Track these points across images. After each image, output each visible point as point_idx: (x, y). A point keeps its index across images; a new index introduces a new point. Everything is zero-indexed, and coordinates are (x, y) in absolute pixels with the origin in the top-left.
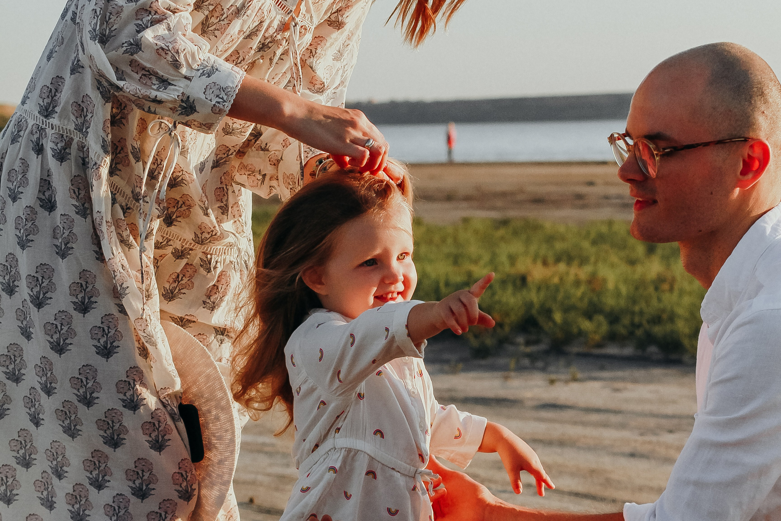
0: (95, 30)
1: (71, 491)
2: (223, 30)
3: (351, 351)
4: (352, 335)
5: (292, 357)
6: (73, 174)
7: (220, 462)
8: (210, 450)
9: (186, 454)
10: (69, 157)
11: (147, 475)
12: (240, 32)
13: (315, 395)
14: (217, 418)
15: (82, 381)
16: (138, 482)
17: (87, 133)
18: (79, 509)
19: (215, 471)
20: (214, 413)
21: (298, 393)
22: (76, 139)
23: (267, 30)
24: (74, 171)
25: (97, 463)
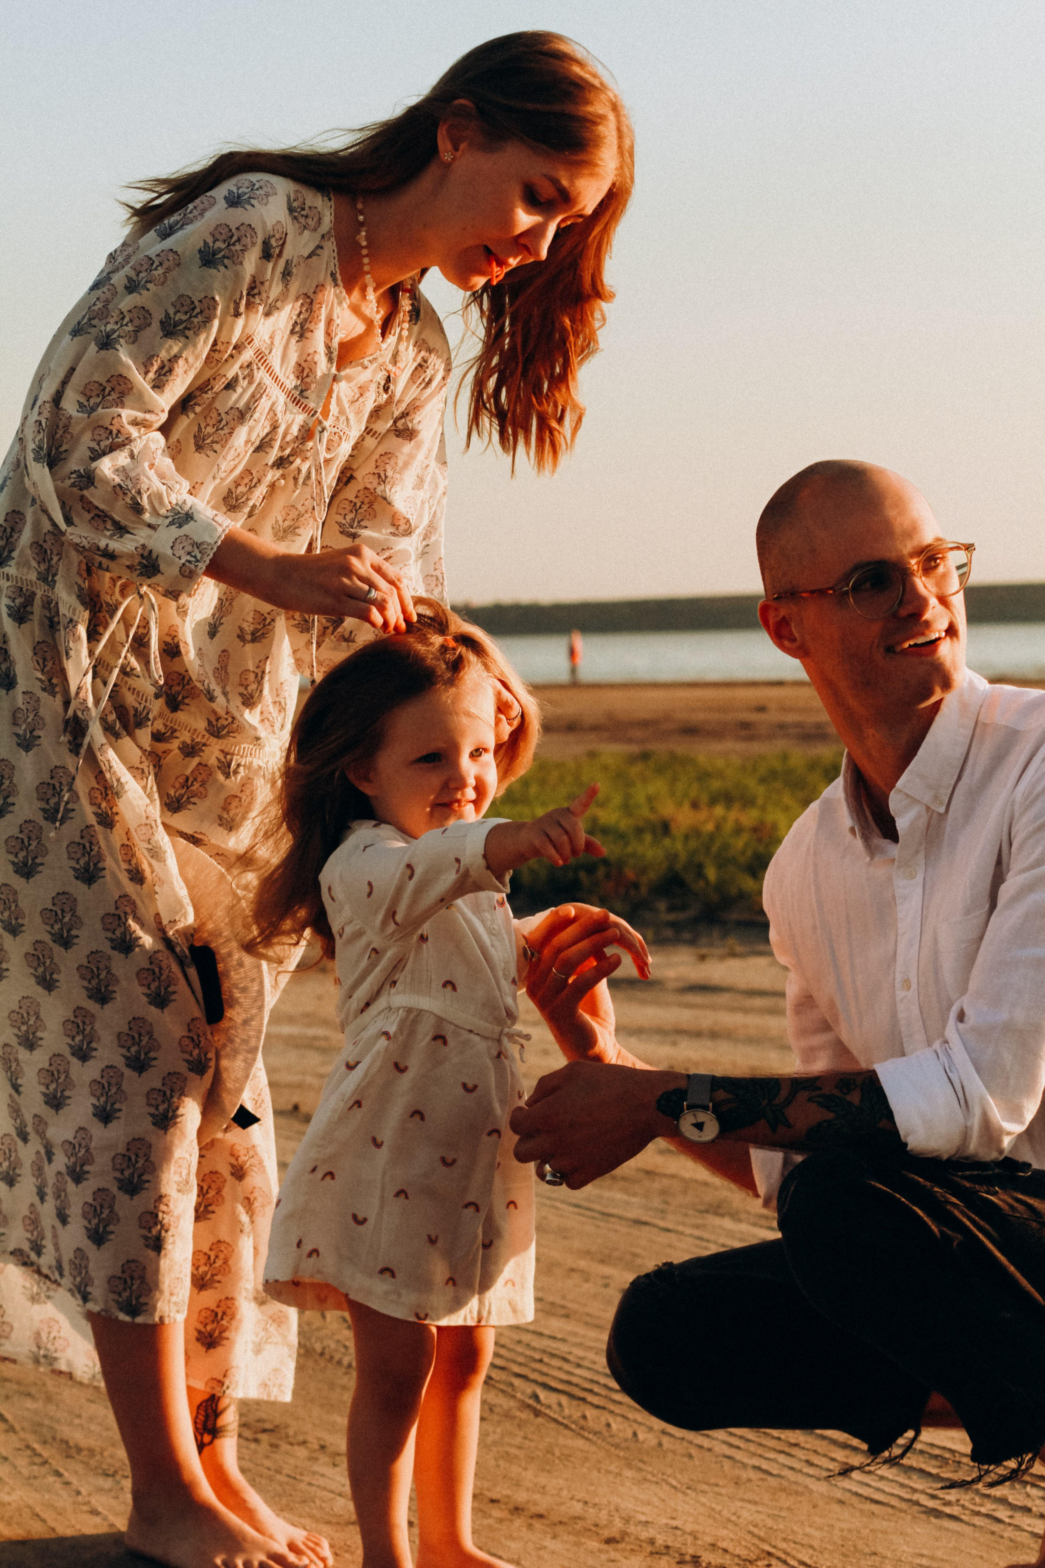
0: (41, 448)
1: (47, 1066)
2: (224, 441)
3: (411, 885)
4: (409, 866)
5: (330, 889)
6: (37, 639)
7: (246, 1022)
8: (231, 1007)
9: (197, 1012)
10: (31, 617)
11: (145, 1039)
12: (247, 442)
13: (364, 940)
14: (241, 964)
15: (56, 915)
16: (134, 1049)
17: (55, 582)
18: (56, 1090)
19: (240, 1035)
20: (236, 956)
21: (341, 936)
22: (39, 594)
23: (284, 437)
24: (38, 635)
25: (81, 1025)
